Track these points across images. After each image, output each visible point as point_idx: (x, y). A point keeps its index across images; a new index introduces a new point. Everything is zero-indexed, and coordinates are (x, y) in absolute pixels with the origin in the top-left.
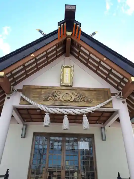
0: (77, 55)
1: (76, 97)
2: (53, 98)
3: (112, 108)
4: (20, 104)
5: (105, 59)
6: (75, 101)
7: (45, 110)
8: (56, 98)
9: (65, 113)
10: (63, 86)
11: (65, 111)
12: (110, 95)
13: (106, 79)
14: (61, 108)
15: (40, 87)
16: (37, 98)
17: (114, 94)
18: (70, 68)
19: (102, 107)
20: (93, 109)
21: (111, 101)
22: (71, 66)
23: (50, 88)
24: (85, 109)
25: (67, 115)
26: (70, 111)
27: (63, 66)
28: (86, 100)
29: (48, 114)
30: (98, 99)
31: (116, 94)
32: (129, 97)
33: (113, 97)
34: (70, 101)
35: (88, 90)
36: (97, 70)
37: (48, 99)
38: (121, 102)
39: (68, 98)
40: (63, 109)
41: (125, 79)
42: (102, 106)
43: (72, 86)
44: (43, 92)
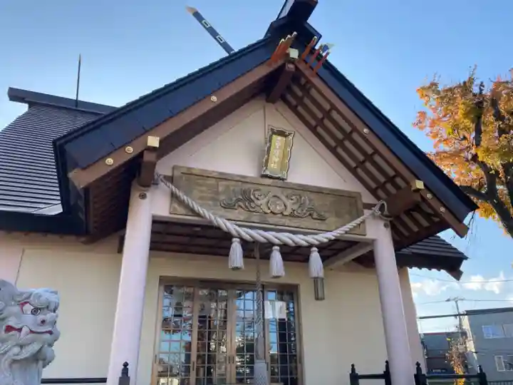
0: (294, 102)
1: (295, 207)
2: (247, 204)
3: (365, 235)
4: (170, 213)
5: (366, 130)
6: (292, 215)
7: (234, 233)
8: (253, 205)
9: (277, 241)
10: (266, 176)
11: (276, 238)
12: (360, 206)
13: (353, 171)
14: (266, 230)
15: (214, 175)
16: (210, 202)
17: (369, 206)
18: (286, 136)
19: (346, 233)
20: (331, 235)
21: (363, 222)
22: (290, 134)
23: (238, 179)
24: (316, 234)
25: (278, 245)
26: (286, 238)
27: (272, 129)
28: (315, 216)
29: (238, 242)
30: (338, 215)
31: (374, 205)
32: (398, 218)
33: (367, 212)
34: (283, 215)
35: (319, 191)
36: (336, 147)
37: (236, 207)
38: (381, 224)
39: (279, 208)
40: (271, 233)
41: (399, 180)
42: (348, 230)
43: (286, 179)
44: (221, 189)
